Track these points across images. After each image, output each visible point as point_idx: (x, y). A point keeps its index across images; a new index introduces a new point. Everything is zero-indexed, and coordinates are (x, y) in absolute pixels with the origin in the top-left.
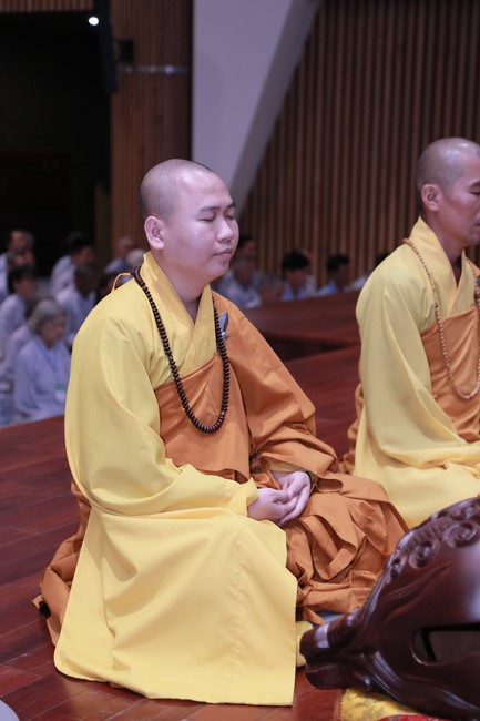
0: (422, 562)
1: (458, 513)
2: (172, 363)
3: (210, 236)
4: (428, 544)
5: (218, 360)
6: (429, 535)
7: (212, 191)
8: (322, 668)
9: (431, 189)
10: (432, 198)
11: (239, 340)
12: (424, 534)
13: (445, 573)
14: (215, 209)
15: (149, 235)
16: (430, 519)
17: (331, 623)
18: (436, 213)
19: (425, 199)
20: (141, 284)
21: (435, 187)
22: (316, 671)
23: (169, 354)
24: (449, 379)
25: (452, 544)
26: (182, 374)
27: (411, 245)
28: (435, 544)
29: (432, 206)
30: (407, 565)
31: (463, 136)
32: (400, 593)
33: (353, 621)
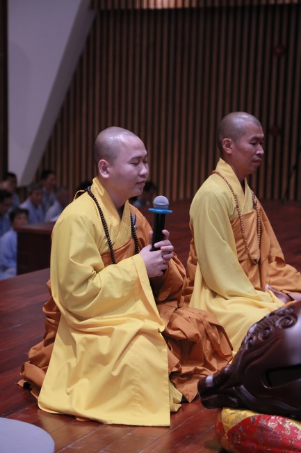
0: (265, 338)
1: (281, 313)
2: (109, 241)
3: (136, 173)
4: (269, 329)
5: (132, 241)
6: (267, 324)
7: (137, 148)
8: (210, 398)
9: (228, 141)
10: (228, 146)
11: (141, 229)
12: (263, 324)
13: (278, 342)
14: (139, 158)
15: (100, 170)
16: (265, 318)
17: (214, 374)
18: (230, 155)
19: (224, 146)
20: (92, 196)
21: (230, 140)
22: (207, 399)
23: (107, 236)
24: (247, 249)
25: (280, 327)
26: (114, 248)
27: (218, 174)
28: (272, 328)
29: (229, 151)
30: (257, 339)
31: (246, 111)
32: (255, 353)
33: (228, 371)
